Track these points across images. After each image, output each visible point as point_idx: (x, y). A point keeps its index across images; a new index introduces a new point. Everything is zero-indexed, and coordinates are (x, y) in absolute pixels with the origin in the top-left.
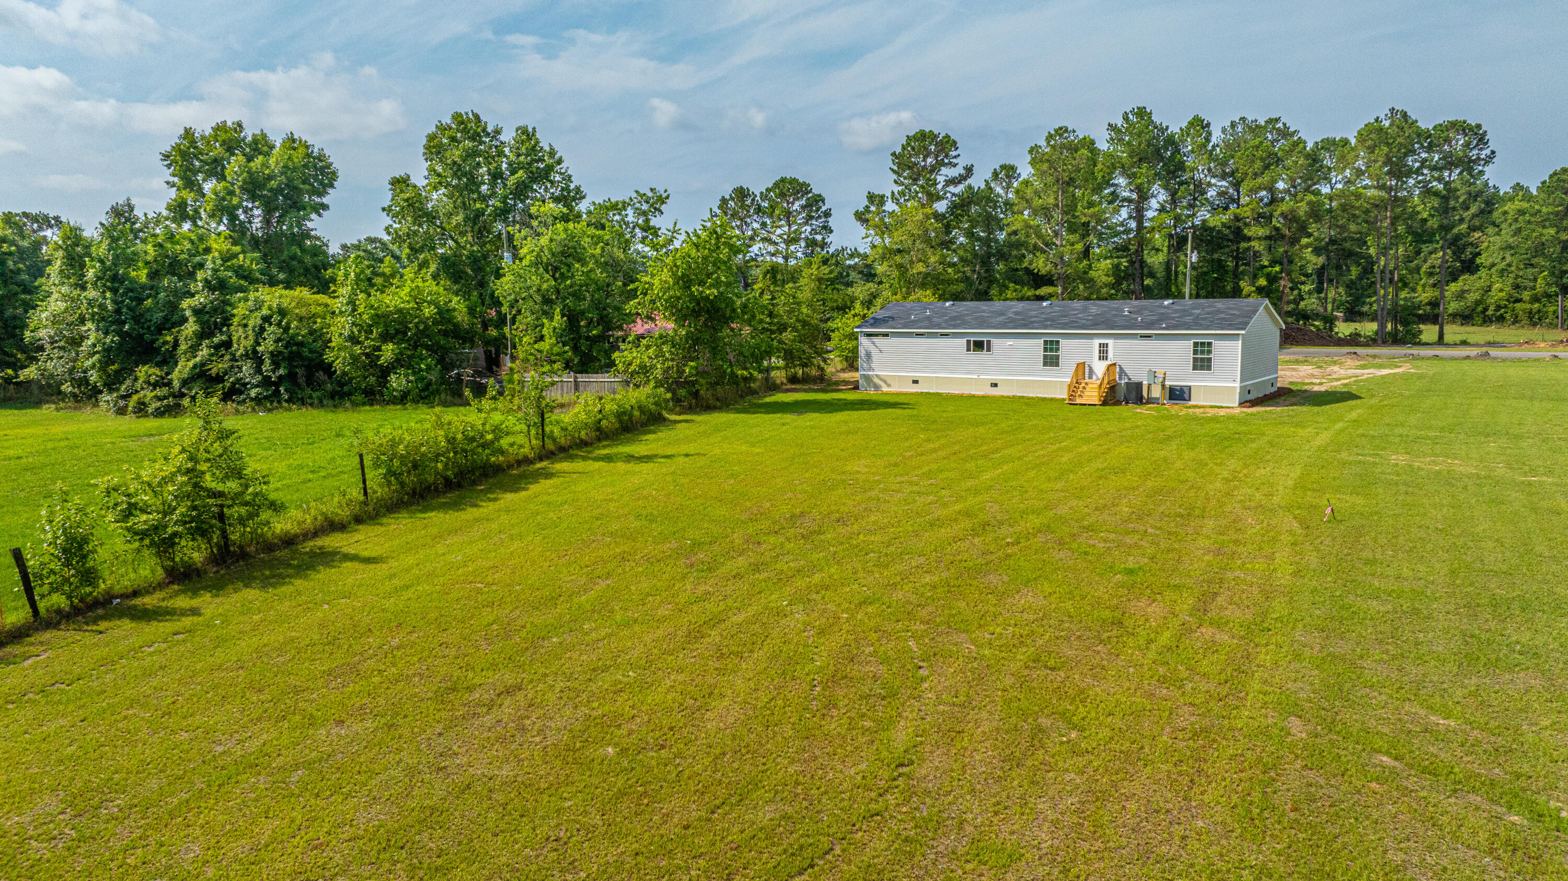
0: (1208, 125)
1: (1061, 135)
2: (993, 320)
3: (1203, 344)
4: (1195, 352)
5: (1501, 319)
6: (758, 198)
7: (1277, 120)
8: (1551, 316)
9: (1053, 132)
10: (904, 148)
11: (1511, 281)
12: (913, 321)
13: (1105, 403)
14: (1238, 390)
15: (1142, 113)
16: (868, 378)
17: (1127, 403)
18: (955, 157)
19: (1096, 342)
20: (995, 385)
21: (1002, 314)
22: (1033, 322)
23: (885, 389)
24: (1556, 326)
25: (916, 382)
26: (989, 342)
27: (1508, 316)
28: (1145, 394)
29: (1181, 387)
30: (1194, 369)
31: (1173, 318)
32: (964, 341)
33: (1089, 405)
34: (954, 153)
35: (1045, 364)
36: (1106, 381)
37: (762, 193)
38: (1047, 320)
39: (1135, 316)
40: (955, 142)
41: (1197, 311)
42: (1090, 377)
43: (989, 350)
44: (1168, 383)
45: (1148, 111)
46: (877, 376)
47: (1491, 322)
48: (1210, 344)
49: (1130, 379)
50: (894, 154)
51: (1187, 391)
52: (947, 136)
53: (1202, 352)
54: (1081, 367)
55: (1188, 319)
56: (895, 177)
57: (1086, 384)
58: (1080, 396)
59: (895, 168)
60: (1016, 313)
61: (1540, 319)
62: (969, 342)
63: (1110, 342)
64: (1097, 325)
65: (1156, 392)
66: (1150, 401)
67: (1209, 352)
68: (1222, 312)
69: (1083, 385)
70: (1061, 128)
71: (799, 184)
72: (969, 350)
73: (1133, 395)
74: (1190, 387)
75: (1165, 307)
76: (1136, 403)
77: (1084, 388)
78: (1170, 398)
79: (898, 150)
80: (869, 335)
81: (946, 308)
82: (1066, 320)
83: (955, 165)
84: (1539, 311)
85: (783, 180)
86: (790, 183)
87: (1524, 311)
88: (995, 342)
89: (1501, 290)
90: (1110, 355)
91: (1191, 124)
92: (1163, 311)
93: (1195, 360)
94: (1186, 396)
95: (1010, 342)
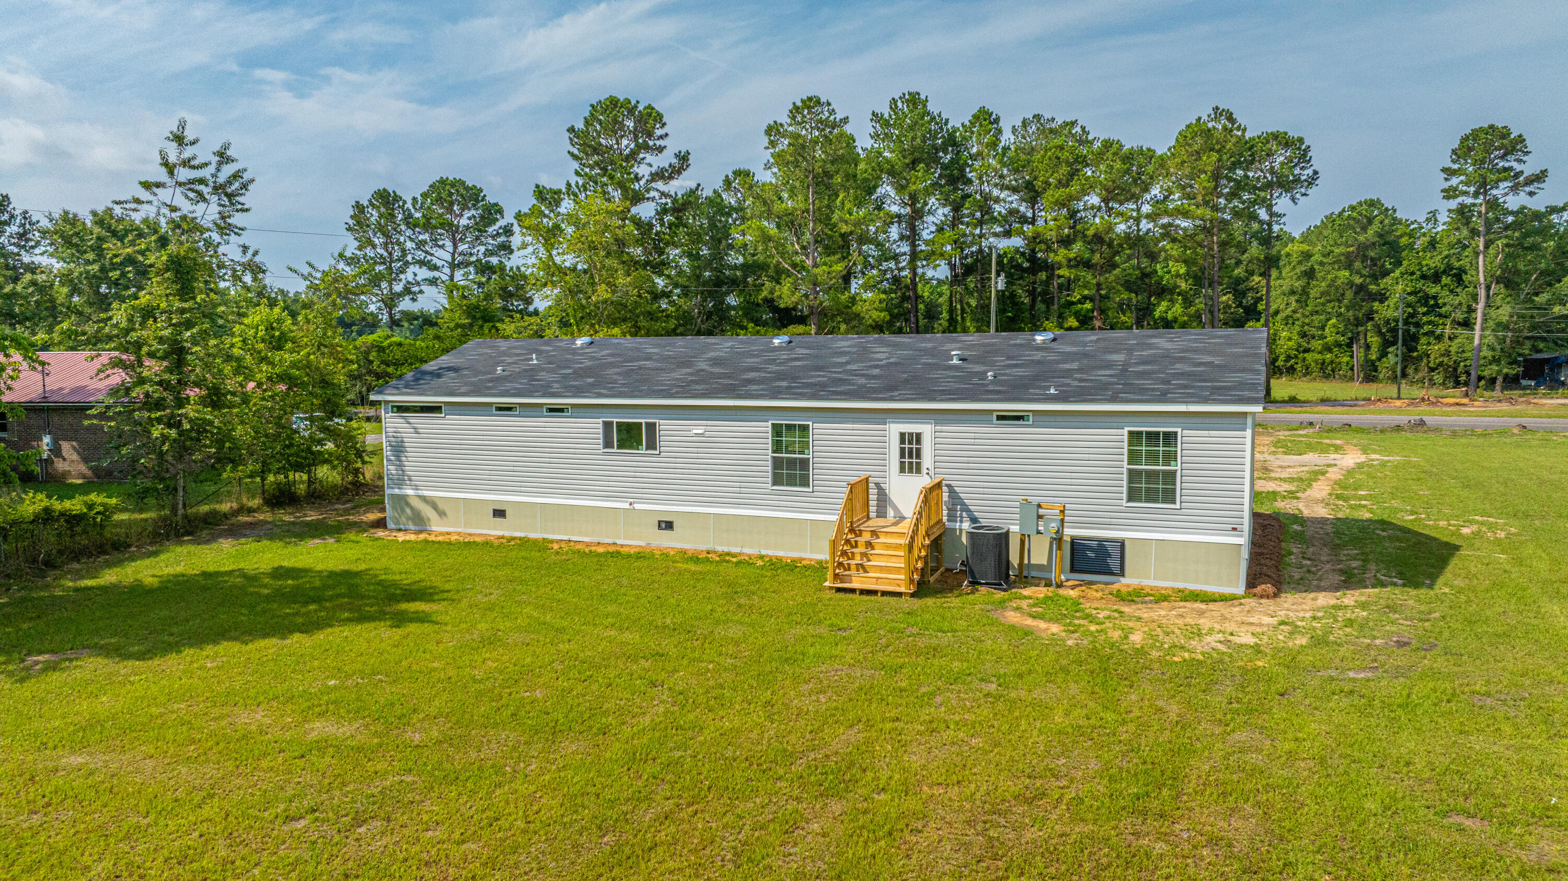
0: (997, 121)
1: (809, 108)
2: (663, 377)
3: (1153, 437)
4: (1134, 457)
5: (1291, 370)
6: (409, 205)
7: (1073, 123)
8: (1344, 367)
9: (799, 104)
10: (587, 122)
11: (1297, 328)
12: (499, 379)
13: (922, 589)
14: (1245, 554)
15: (914, 100)
16: (402, 501)
17: (974, 583)
18: (661, 137)
19: (895, 429)
20: (669, 525)
21: (687, 364)
22: (750, 381)
23: (438, 527)
24: (1352, 379)
25: (499, 513)
26: (651, 427)
27: (1298, 367)
28: (1014, 559)
29: (1101, 541)
30: (1130, 499)
31: (1068, 373)
32: (595, 425)
33: (884, 593)
34: (659, 132)
35: (777, 481)
36: (922, 530)
37: (414, 199)
38: (780, 376)
39: (978, 368)
40: (660, 117)
41: (1120, 357)
42: (881, 514)
43: (652, 445)
44: (1069, 532)
45: (923, 97)
46: (424, 499)
47: (1281, 374)
48: (1170, 438)
49: (974, 520)
50: (571, 130)
51: (1115, 552)
52: (650, 107)
53: (1153, 457)
54: (859, 490)
55: (1103, 375)
56: (576, 165)
57: (874, 533)
58: (861, 567)
59: (576, 152)
60: (716, 362)
61: (1333, 371)
62: (607, 426)
63: (926, 430)
64: (893, 388)
65: (1039, 555)
66: (1026, 577)
67: (1170, 457)
68: (1181, 360)
69: (866, 537)
70: (810, 99)
71: (467, 189)
72: (608, 444)
73: (989, 565)
74: (1122, 544)
75: (1039, 348)
76: (997, 586)
77: (869, 545)
78: (1073, 570)
79: (580, 125)
80: (401, 409)
81: (574, 352)
82: (819, 377)
83: (661, 149)
84: (1332, 362)
85: (443, 182)
86: (453, 185)
87: (1316, 362)
88: (665, 426)
89: (1290, 339)
90: (927, 460)
91: (976, 117)
92: (1038, 356)
93: (1133, 476)
94: (1114, 563)
95: (698, 428)
